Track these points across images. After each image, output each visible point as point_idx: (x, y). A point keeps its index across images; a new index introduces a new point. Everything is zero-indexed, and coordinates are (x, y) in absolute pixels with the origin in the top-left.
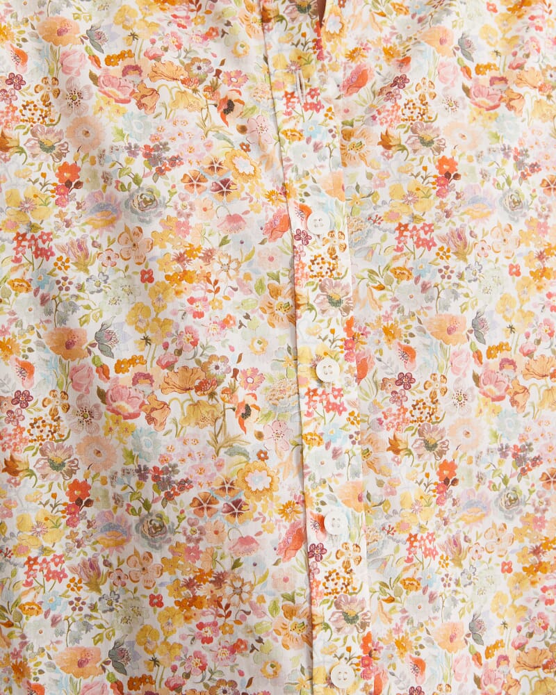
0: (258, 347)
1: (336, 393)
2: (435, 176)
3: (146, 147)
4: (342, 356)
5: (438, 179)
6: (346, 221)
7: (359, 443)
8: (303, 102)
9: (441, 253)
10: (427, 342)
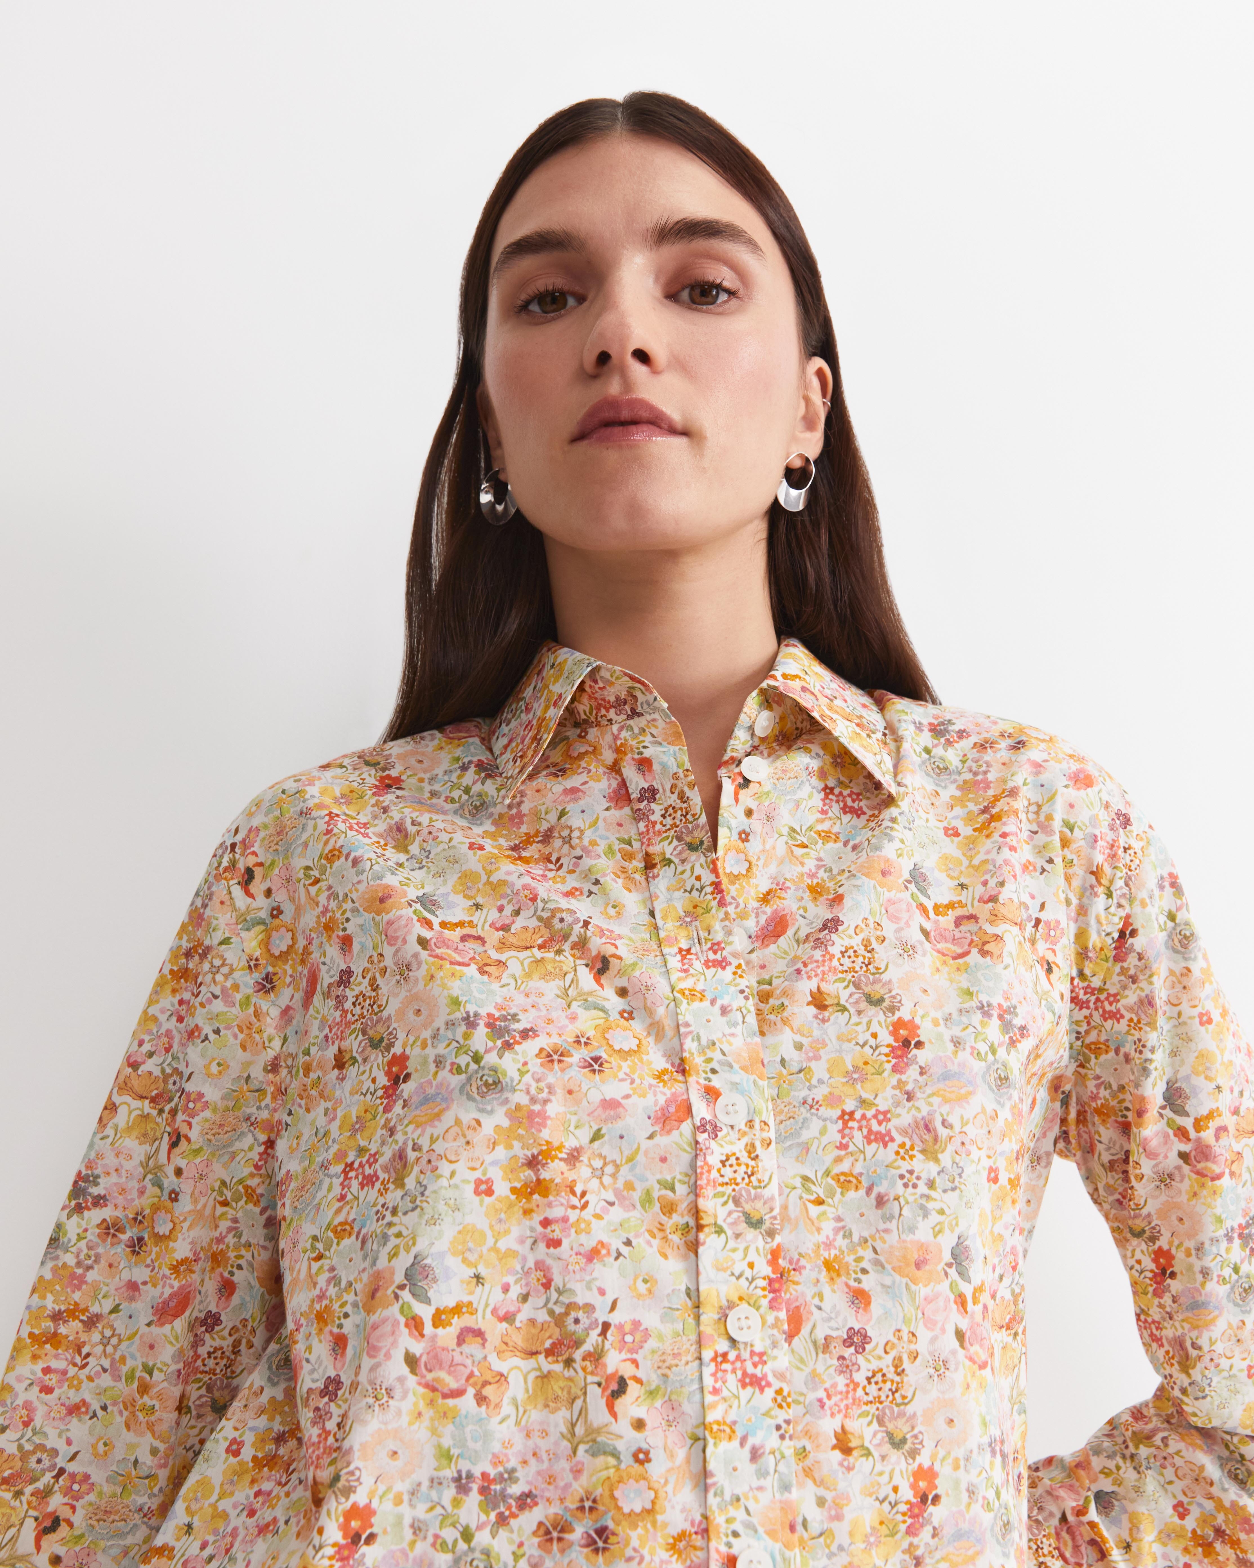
0: (642, 1288)
1: (756, 1359)
2: (888, 1046)
3: (489, 1015)
4: (765, 1302)
5: (893, 1049)
6: (770, 1107)
7: (791, 1438)
8: (703, 958)
9: (902, 1151)
10: (888, 1281)
